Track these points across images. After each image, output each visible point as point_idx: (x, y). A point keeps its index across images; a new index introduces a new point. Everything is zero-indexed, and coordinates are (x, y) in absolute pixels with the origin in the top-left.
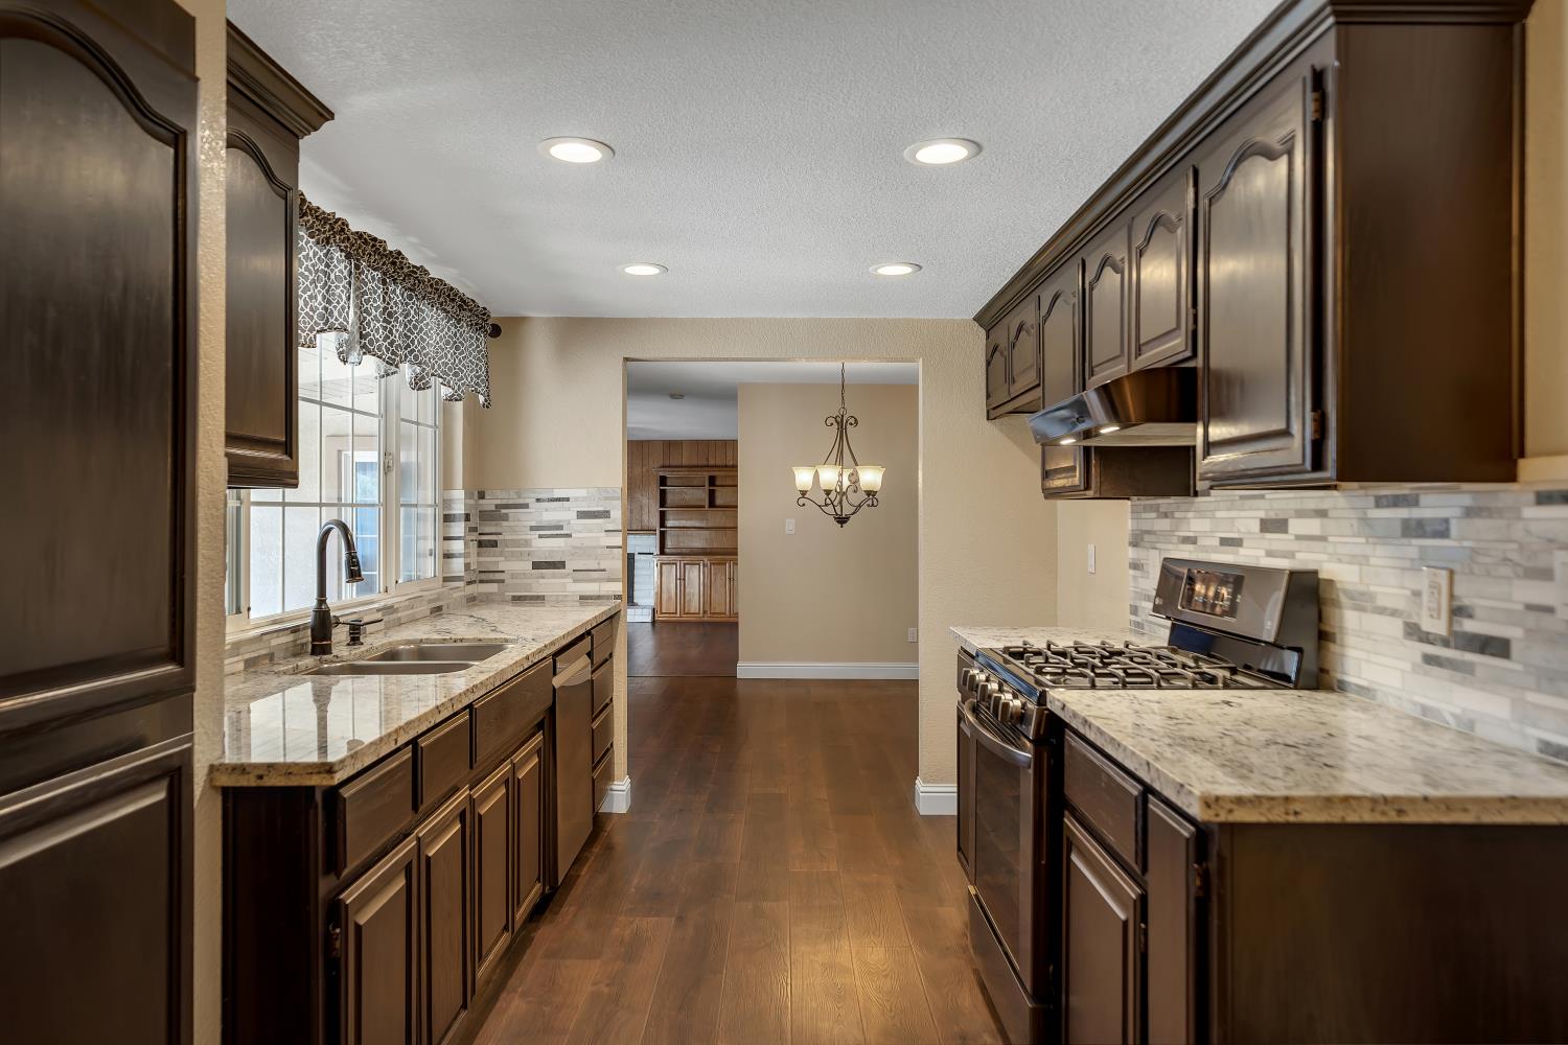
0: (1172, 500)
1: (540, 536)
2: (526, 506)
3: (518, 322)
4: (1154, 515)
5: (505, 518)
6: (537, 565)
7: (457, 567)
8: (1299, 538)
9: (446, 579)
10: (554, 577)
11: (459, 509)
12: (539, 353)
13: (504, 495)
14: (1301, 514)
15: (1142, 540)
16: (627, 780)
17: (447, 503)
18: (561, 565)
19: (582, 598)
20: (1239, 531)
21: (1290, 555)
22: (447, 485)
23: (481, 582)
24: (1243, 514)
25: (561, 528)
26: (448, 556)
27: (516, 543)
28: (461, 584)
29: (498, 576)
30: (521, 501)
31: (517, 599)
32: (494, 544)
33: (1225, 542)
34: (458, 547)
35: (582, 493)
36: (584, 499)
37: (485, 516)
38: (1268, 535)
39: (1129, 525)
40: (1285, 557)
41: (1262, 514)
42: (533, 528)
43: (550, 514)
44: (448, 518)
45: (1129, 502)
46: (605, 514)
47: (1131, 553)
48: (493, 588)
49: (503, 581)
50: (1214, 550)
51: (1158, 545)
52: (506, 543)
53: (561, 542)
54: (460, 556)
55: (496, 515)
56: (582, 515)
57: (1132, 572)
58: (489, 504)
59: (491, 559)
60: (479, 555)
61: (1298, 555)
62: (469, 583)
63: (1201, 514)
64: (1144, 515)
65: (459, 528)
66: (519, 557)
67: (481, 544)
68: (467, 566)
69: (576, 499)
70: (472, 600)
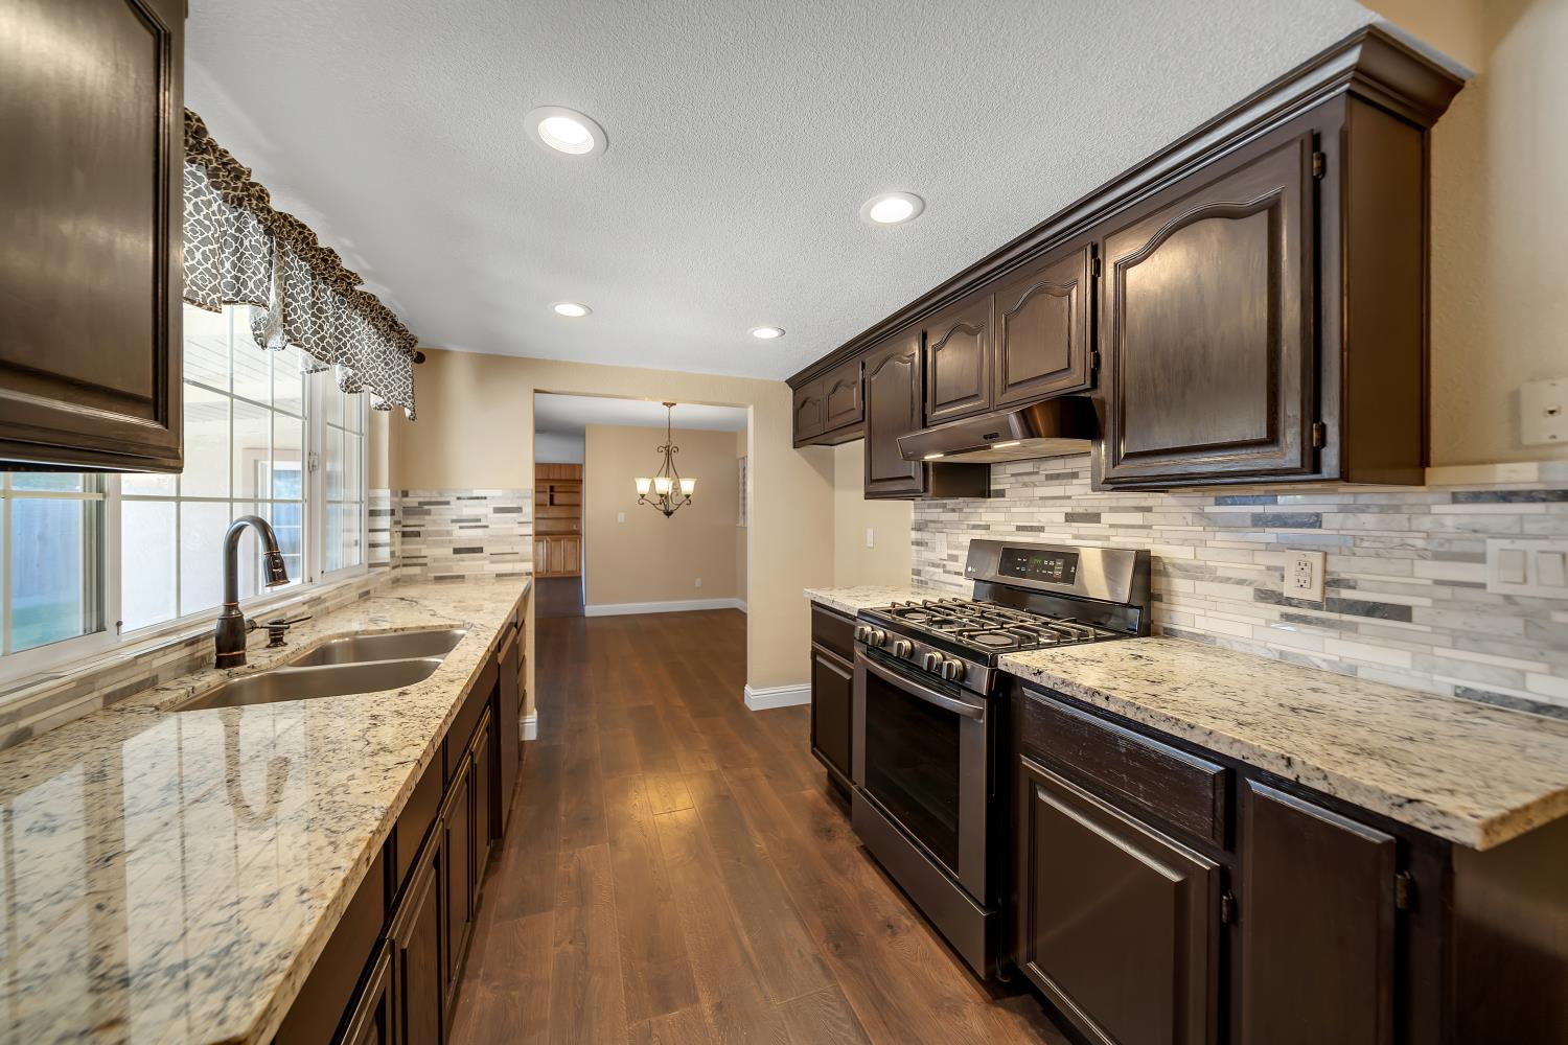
0: (961, 499)
1: (461, 528)
2: (448, 503)
3: (441, 354)
4: (941, 510)
5: (428, 513)
6: (457, 551)
7: (383, 554)
8: (1111, 526)
9: (371, 566)
10: (473, 559)
11: (385, 505)
12: (459, 380)
13: (428, 494)
14: (1113, 510)
15: (927, 526)
16: (535, 712)
17: (372, 500)
18: (480, 550)
19: (498, 575)
20: (1039, 521)
21: (1107, 538)
22: (373, 483)
23: (405, 565)
24: (1042, 510)
25: (479, 520)
26: (373, 545)
27: (439, 533)
28: (387, 569)
29: (420, 561)
30: (443, 499)
31: (439, 579)
32: (418, 534)
33: (1019, 528)
34: (384, 537)
35: (499, 493)
36: (500, 497)
37: (408, 511)
38: (1073, 524)
39: (912, 517)
40: (1097, 540)
41: (1069, 510)
42: (453, 521)
43: (469, 510)
44: (373, 513)
45: (912, 502)
46: (519, 510)
47: (914, 535)
48: (416, 570)
49: (425, 565)
50: (1010, 534)
51: (947, 530)
52: (429, 534)
53: (479, 532)
54: (385, 545)
55: (421, 510)
56: (498, 510)
57: (914, 547)
58: (412, 501)
59: (413, 547)
60: (403, 543)
61: (1112, 539)
62: (394, 567)
63: (993, 509)
64: (927, 510)
65: (385, 522)
66: (441, 544)
67: (404, 534)
68: (393, 554)
69: (493, 498)
70: (396, 582)
